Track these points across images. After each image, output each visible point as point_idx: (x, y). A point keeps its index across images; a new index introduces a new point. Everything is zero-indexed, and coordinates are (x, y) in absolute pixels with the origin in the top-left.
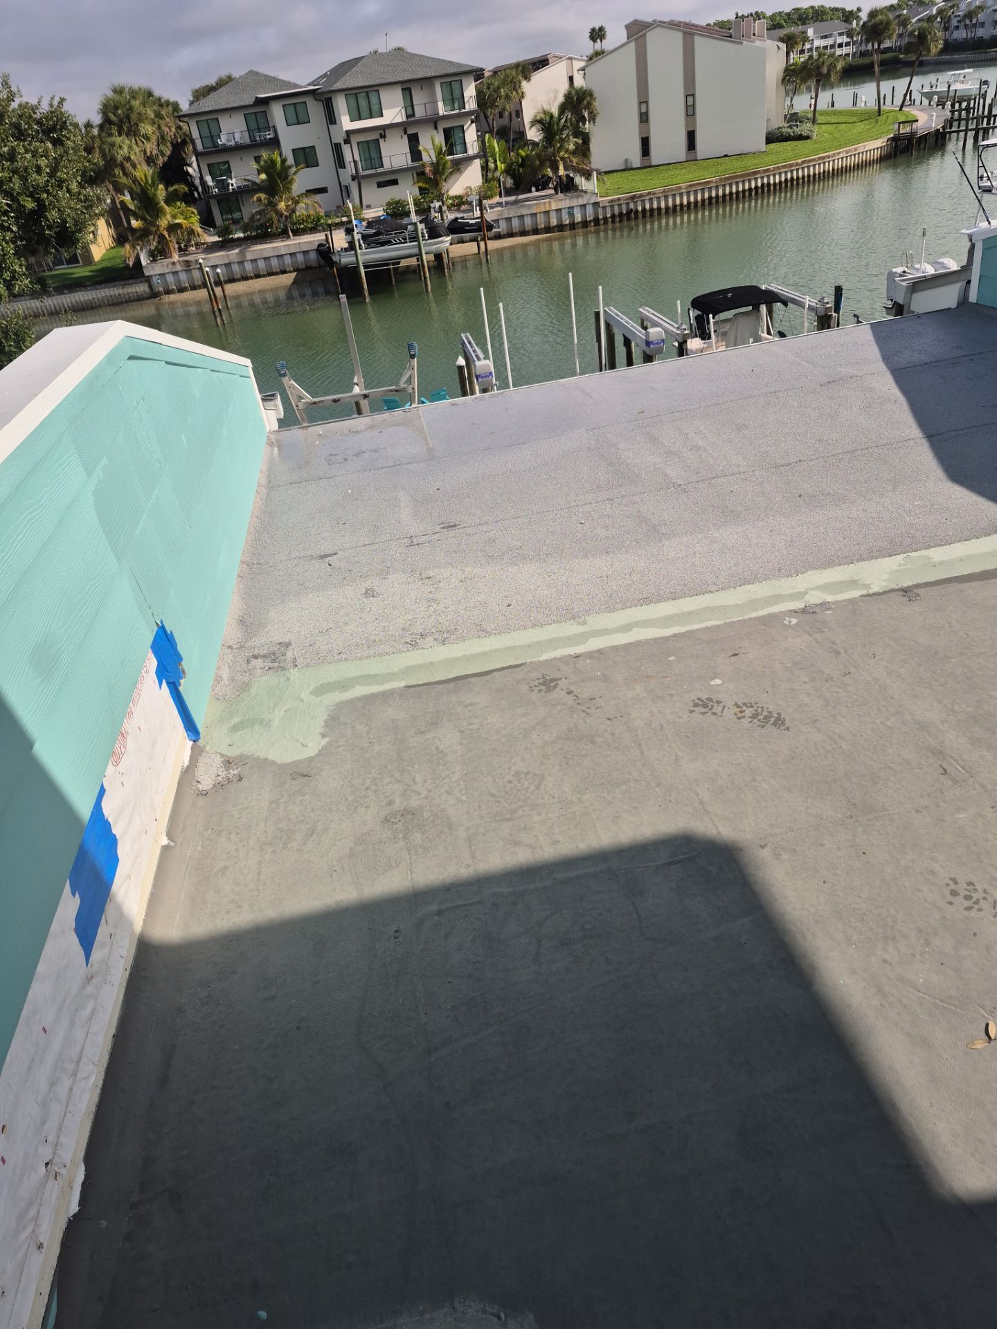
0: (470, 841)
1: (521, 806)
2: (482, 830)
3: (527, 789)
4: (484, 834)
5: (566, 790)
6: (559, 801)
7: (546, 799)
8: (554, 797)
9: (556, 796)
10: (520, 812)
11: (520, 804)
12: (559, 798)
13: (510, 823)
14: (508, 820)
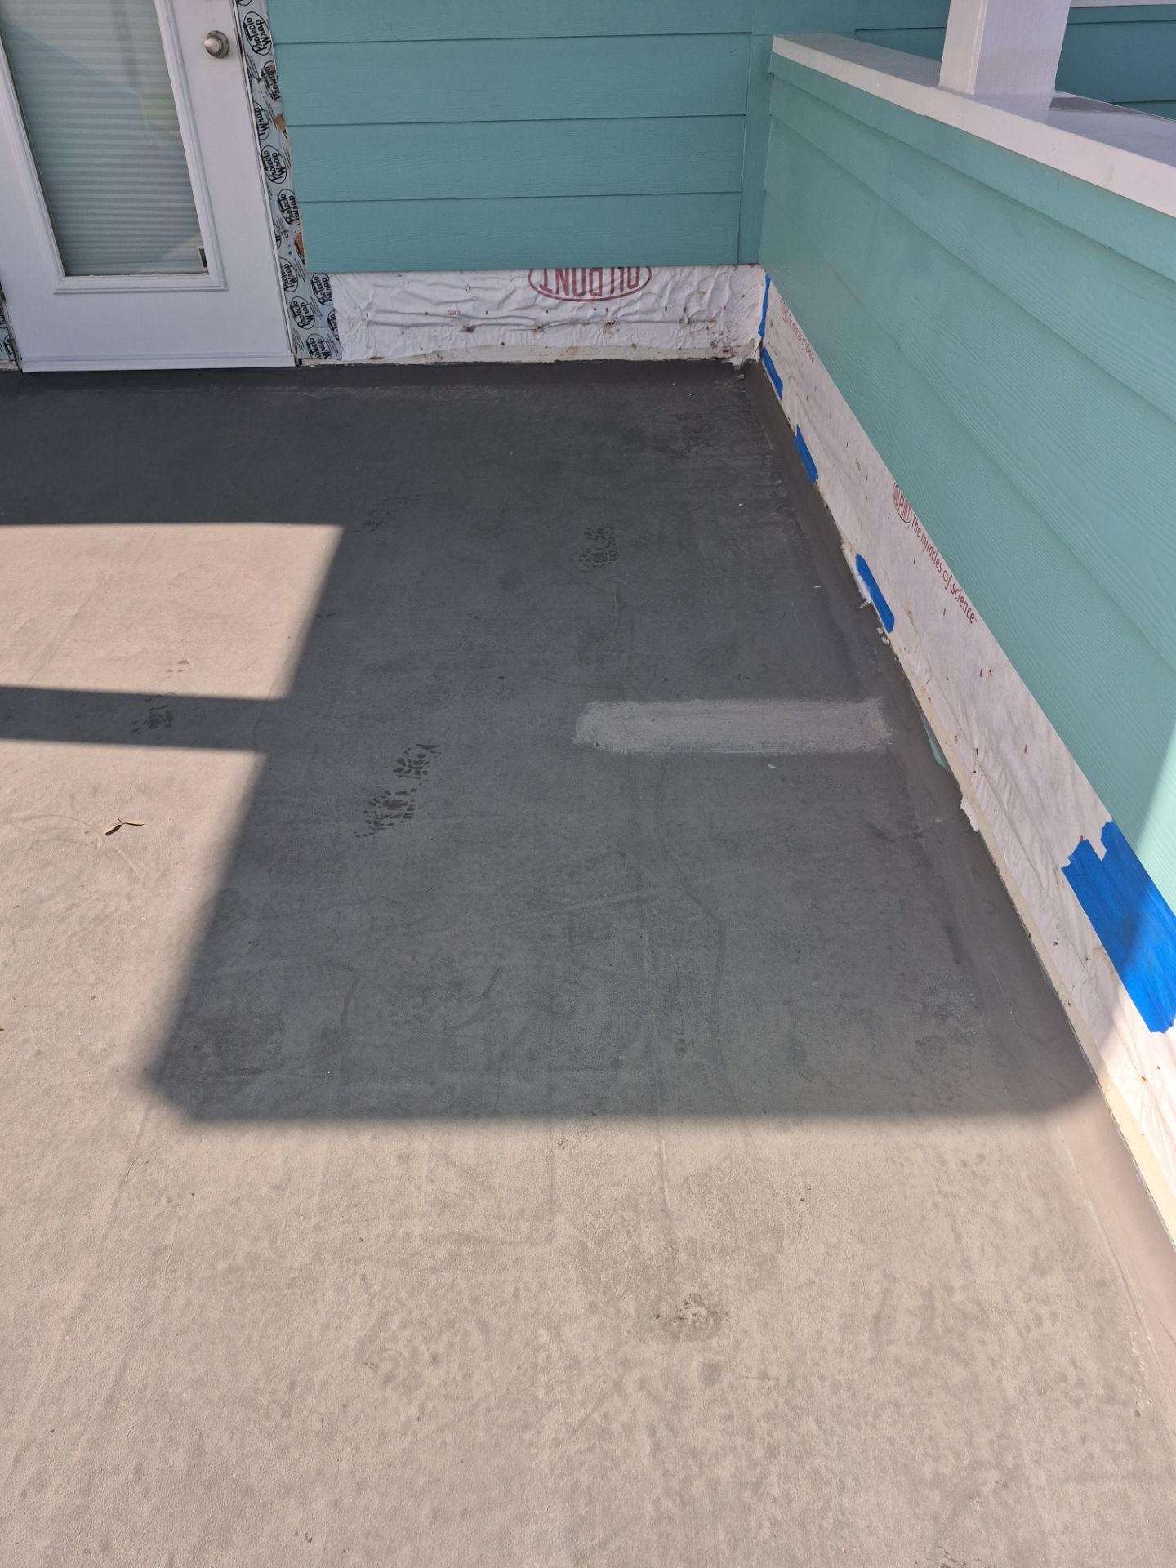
0: (551, 1201)
1: (434, 1270)
2: (524, 1225)
3: (404, 1326)
4: (521, 1212)
5: (330, 1294)
6: (357, 1262)
7: (380, 1277)
8: (363, 1278)
9: (358, 1280)
10: (442, 1254)
11: (432, 1279)
12: (355, 1273)
13: (468, 1228)
14: (467, 1238)
